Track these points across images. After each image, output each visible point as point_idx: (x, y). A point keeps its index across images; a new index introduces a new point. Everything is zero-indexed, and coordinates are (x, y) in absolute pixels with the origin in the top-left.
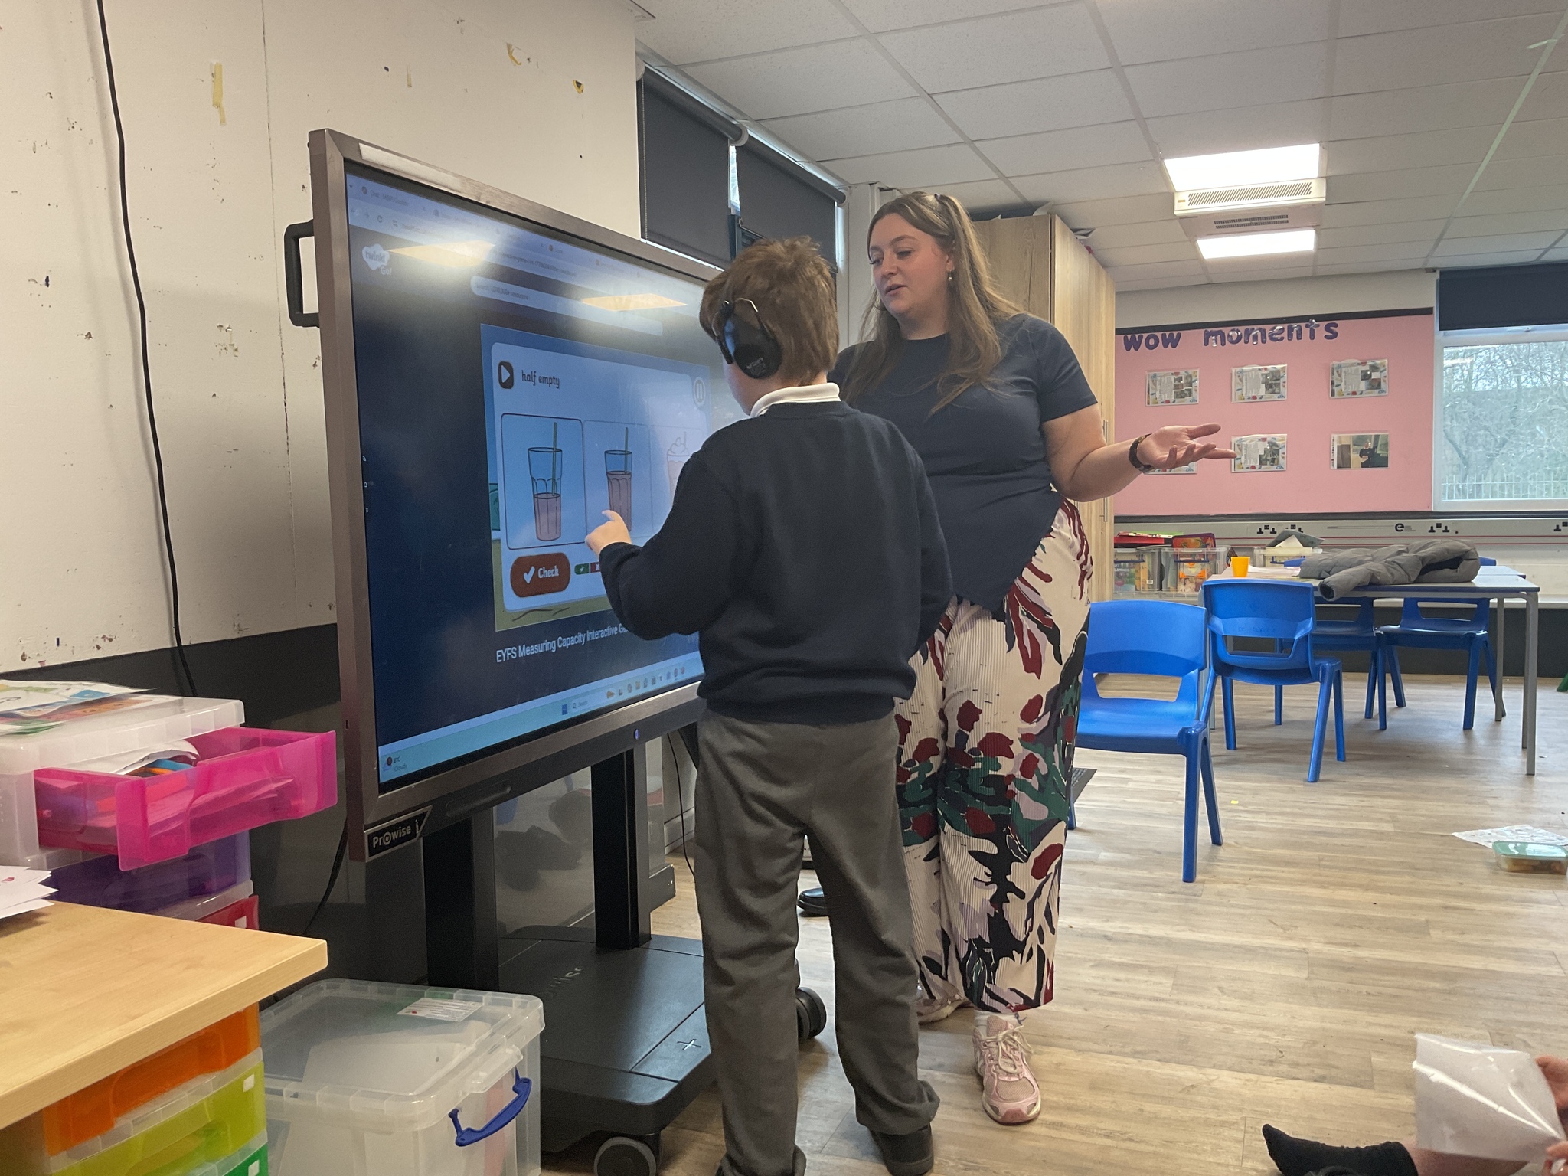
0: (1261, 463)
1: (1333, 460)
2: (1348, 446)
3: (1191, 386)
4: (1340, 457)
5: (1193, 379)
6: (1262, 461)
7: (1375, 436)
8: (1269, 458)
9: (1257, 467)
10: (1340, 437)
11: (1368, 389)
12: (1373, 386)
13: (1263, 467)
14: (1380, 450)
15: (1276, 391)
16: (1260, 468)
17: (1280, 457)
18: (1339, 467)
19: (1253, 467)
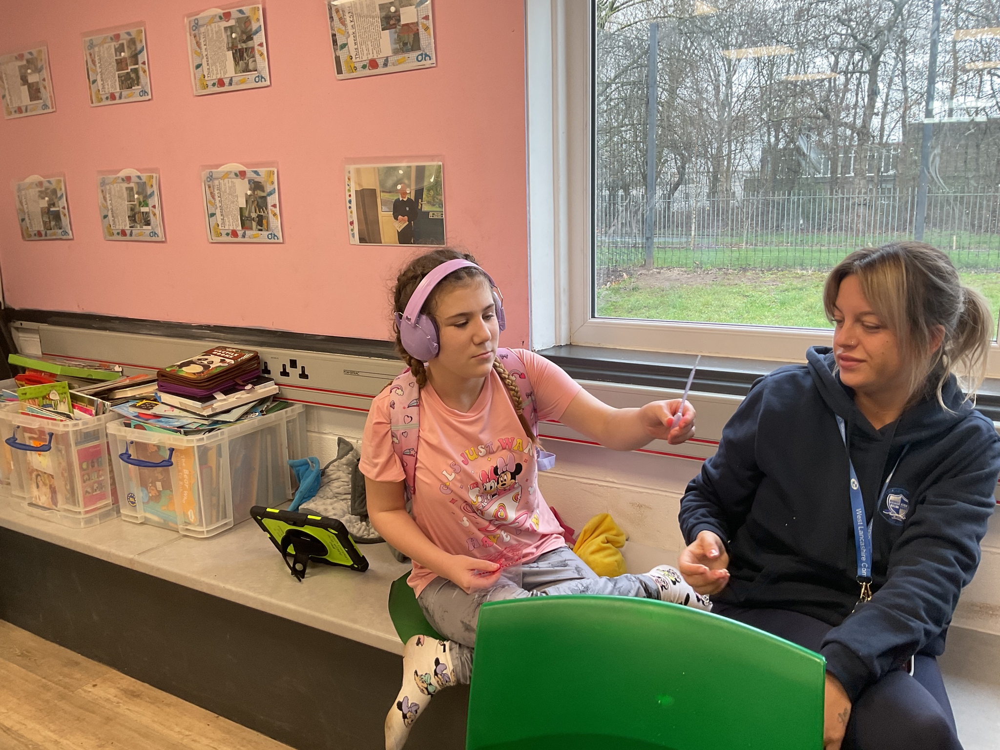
0: (243, 226)
1: (352, 223)
2: (373, 192)
3: (137, 64)
4: (362, 217)
5: (139, 48)
6: (245, 222)
7: (417, 167)
8: (254, 215)
9: (240, 233)
10: (358, 171)
11: (396, 52)
12: (405, 44)
13: (248, 233)
14: (428, 202)
15: (251, 67)
16: (244, 236)
17: (271, 215)
18: (362, 240)
19: (234, 234)
